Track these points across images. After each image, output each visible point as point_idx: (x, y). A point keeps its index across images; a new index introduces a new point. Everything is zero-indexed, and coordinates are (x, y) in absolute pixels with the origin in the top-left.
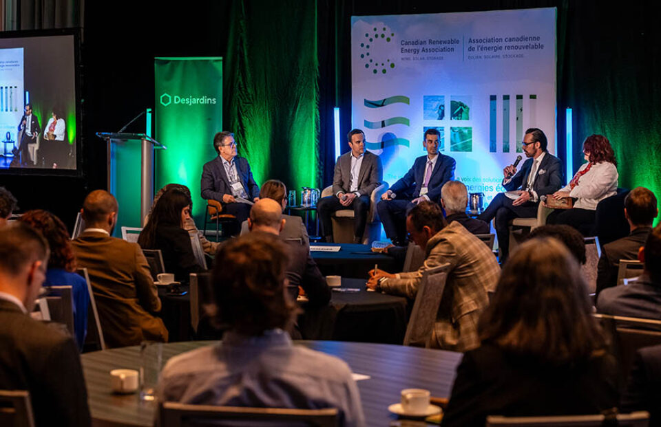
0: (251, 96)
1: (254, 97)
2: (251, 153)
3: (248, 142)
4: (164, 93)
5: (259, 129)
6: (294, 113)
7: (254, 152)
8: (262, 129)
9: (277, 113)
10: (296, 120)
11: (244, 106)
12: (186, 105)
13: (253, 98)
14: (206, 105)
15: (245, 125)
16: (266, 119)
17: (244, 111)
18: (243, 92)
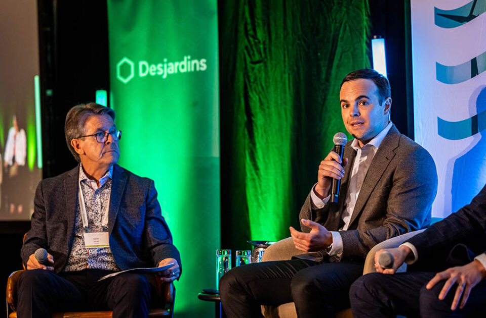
0: (262, 46)
1: (267, 47)
2: (262, 172)
3: (258, 146)
4: (121, 58)
5: (274, 117)
6: (329, 73)
7: (267, 168)
8: (279, 114)
9: (302, 78)
10: (331, 88)
11: (253, 69)
12: (158, 78)
13: (265, 49)
14: (189, 74)
15: (253, 111)
16: (285, 92)
17: (252, 80)
18: (251, 39)
